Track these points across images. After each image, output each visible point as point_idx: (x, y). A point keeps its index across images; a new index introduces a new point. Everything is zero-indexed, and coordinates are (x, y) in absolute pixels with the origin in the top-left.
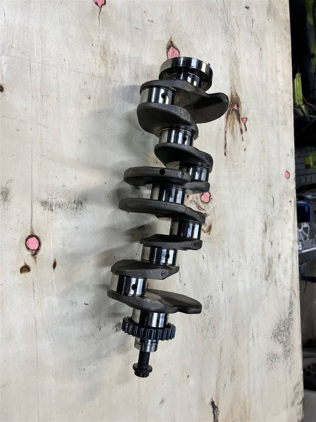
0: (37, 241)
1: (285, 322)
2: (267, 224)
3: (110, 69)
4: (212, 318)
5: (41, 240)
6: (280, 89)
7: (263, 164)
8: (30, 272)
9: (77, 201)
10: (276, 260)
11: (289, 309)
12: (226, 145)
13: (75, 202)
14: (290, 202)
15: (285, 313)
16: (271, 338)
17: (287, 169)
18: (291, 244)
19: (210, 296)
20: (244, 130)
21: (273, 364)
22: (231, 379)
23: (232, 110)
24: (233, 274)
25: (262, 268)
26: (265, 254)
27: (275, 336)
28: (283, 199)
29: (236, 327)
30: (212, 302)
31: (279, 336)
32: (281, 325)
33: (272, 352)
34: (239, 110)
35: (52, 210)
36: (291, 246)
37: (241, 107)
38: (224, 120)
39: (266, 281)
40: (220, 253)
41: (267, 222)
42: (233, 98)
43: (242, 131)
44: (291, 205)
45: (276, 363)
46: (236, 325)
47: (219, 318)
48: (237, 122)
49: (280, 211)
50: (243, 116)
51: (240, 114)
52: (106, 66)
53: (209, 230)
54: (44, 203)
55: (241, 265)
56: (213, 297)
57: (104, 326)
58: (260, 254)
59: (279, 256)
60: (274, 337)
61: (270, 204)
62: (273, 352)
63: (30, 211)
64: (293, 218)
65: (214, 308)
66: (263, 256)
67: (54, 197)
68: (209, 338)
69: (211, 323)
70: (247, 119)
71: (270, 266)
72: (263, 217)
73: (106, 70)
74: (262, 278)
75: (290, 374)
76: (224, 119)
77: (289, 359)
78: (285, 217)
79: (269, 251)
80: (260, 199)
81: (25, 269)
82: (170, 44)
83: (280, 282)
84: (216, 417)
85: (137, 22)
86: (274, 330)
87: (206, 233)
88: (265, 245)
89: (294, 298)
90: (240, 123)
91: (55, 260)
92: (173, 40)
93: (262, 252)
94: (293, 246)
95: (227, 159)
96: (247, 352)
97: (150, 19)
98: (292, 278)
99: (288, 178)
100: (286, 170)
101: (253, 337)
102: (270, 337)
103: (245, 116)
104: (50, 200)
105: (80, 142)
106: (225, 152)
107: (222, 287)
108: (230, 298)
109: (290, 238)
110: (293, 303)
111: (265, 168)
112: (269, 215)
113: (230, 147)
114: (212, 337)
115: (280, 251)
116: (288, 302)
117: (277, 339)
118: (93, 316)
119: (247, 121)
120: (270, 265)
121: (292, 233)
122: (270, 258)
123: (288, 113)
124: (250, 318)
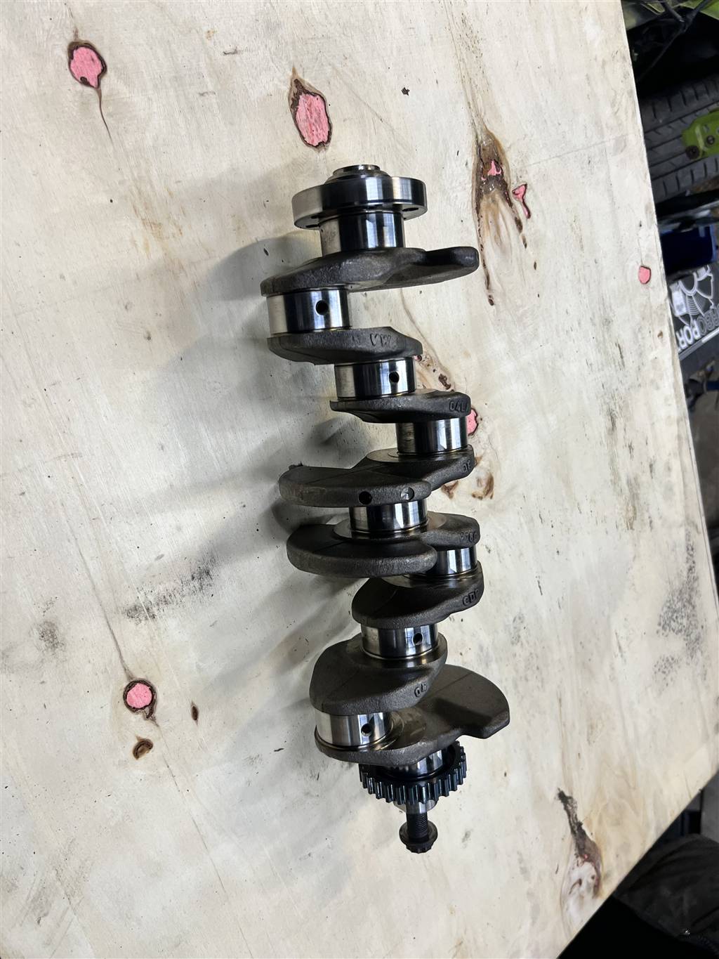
0: (145, 686)
1: (681, 591)
2: (615, 412)
3: (172, 239)
4: (531, 654)
5: (153, 682)
6: (596, 59)
7: (585, 280)
8: (153, 748)
9: (197, 572)
10: (645, 478)
11: (687, 562)
12: (488, 277)
13: (193, 578)
14: (661, 334)
15: (679, 575)
16: (658, 632)
17: (642, 261)
18: (674, 429)
19: (517, 619)
20: (525, 218)
21: (669, 678)
22: (588, 740)
23: (487, 182)
24: (558, 552)
25: (616, 510)
26: (620, 479)
27: (665, 626)
28: (643, 338)
29: (583, 647)
30: (525, 625)
31: (672, 622)
32: (674, 601)
33: (662, 658)
34: (502, 173)
35: (153, 617)
36: (676, 433)
37: (507, 163)
38: (472, 219)
39: (630, 531)
40: (521, 524)
41: (613, 407)
42: (484, 150)
43: (519, 224)
44: (662, 341)
45: (674, 673)
46: (581, 643)
47: (544, 648)
48: (503, 207)
49: (639, 369)
50: (515, 183)
51: (508, 183)
52: (160, 237)
53: (488, 488)
54: (133, 612)
55: (571, 526)
56: (524, 615)
57: (325, 770)
58: (610, 483)
59: (651, 466)
60: (663, 627)
61: (615, 363)
62: (664, 656)
63: (111, 640)
64: (671, 370)
65: (529, 634)
66: (615, 484)
67: (147, 589)
68: (533, 691)
69: (530, 664)
70: (526, 185)
71: (634, 496)
72: (603, 400)
73: (163, 249)
74: (620, 528)
75: (705, 679)
76: (471, 215)
77: (699, 653)
78: (652, 376)
79: (627, 467)
80: (591, 365)
81: (143, 746)
82: (295, 90)
83: (661, 518)
84: (571, 814)
85: (199, 74)
86: (660, 616)
87: (484, 499)
88: (617, 459)
89: (695, 537)
90: (511, 204)
91: (193, 703)
92: (300, 75)
93: (613, 478)
94: (679, 431)
95: (497, 311)
96: (613, 679)
97: (228, 49)
98: (686, 498)
99: (647, 282)
100: (640, 264)
101: (620, 648)
102: (655, 631)
103: (521, 180)
104: (142, 600)
105: (162, 448)
106: (490, 296)
107: (540, 587)
108: (561, 599)
109: (669, 417)
110: (694, 547)
111: (589, 286)
112: (617, 390)
113: (499, 278)
114: (538, 686)
115: (652, 454)
116: (683, 549)
117: (670, 630)
118: (300, 764)
119: (527, 191)
120: (634, 494)
121: (673, 402)
122: (633, 482)
123: (626, 113)
124: (609, 617)
